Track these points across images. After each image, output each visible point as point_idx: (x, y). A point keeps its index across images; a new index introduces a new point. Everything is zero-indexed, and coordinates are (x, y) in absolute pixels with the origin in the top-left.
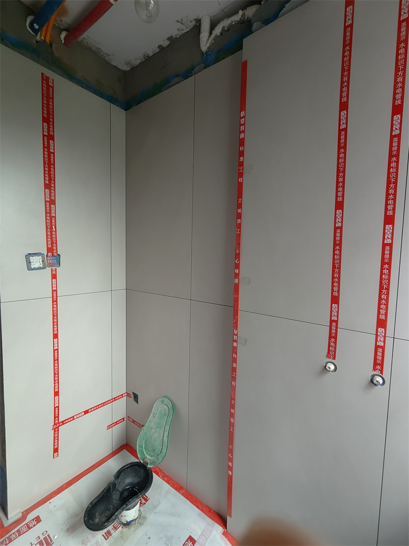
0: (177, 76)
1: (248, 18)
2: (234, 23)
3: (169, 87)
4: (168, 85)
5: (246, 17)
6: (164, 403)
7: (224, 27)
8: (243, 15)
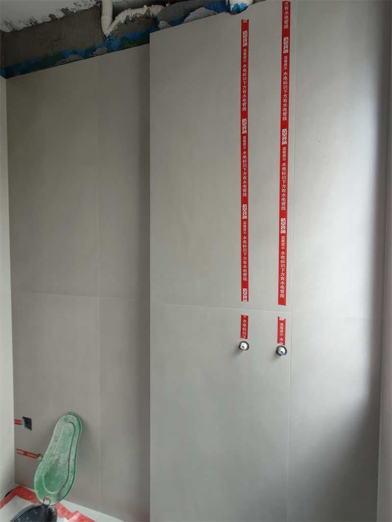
0: (75, 53)
1: (153, 15)
2: (138, 16)
3: (64, 63)
4: (64, 60)
5: (151, 14)
6: (68, 421)
7: (127, 17)
8: (148, 11)
